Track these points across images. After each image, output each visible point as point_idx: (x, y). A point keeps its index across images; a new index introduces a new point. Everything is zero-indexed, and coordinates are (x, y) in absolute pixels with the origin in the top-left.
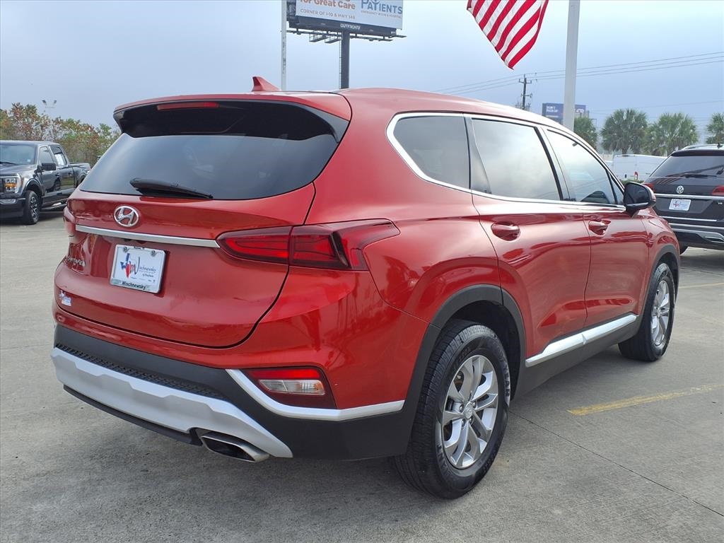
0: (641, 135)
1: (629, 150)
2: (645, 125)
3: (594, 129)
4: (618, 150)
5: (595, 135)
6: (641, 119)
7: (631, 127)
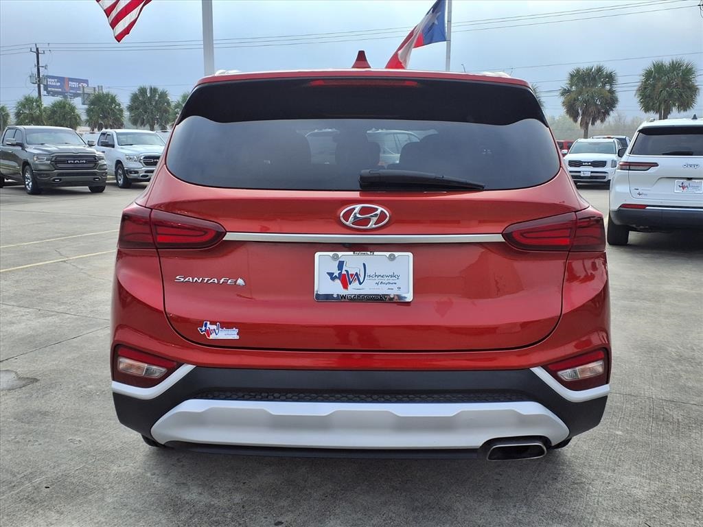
0: (166, 111)
1: (156, 126)
2: (169, 104)
3: (119, 105)
4: (144, 126)
5: (121, 111)
6: (163, 95)
7: (156, 104)
